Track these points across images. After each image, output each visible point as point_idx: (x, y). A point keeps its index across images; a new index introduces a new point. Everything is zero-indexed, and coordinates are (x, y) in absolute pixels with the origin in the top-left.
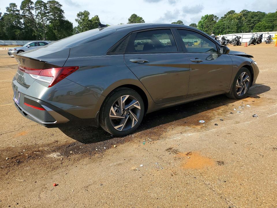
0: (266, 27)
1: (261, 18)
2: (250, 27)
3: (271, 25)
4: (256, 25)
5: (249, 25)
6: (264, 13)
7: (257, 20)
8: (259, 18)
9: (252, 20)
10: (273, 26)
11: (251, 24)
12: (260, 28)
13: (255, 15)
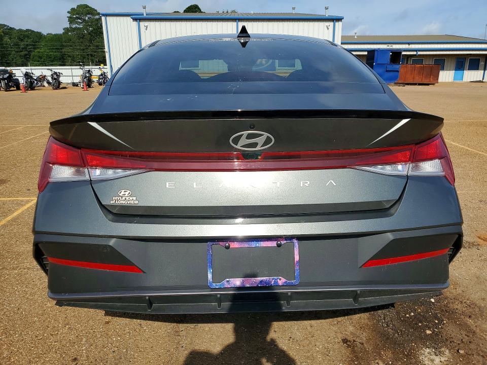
0: (51, 58)
1: (36, 42)
2: (21, 56)
3: (58, 54)
4: (33, 53)
5: (17, 52)
6: (40, 33)
7: (31, 45)
8: (33, 41)
9: (22, 45)
10: (63, 58)
11: (21, 51)
12: (42, 60)
13: (25, 36)
